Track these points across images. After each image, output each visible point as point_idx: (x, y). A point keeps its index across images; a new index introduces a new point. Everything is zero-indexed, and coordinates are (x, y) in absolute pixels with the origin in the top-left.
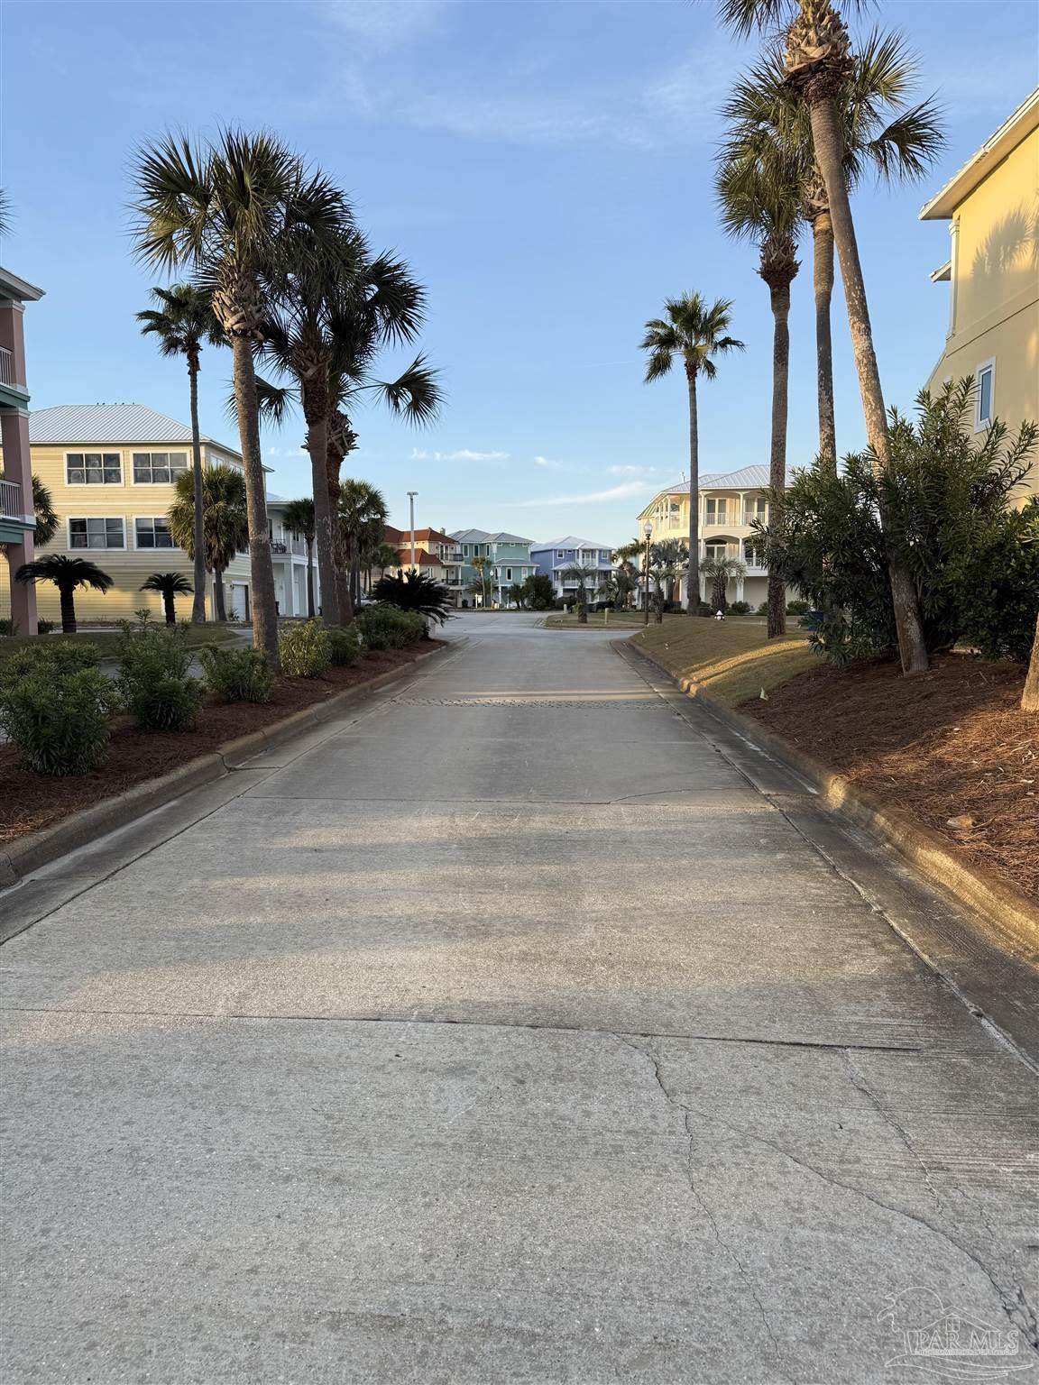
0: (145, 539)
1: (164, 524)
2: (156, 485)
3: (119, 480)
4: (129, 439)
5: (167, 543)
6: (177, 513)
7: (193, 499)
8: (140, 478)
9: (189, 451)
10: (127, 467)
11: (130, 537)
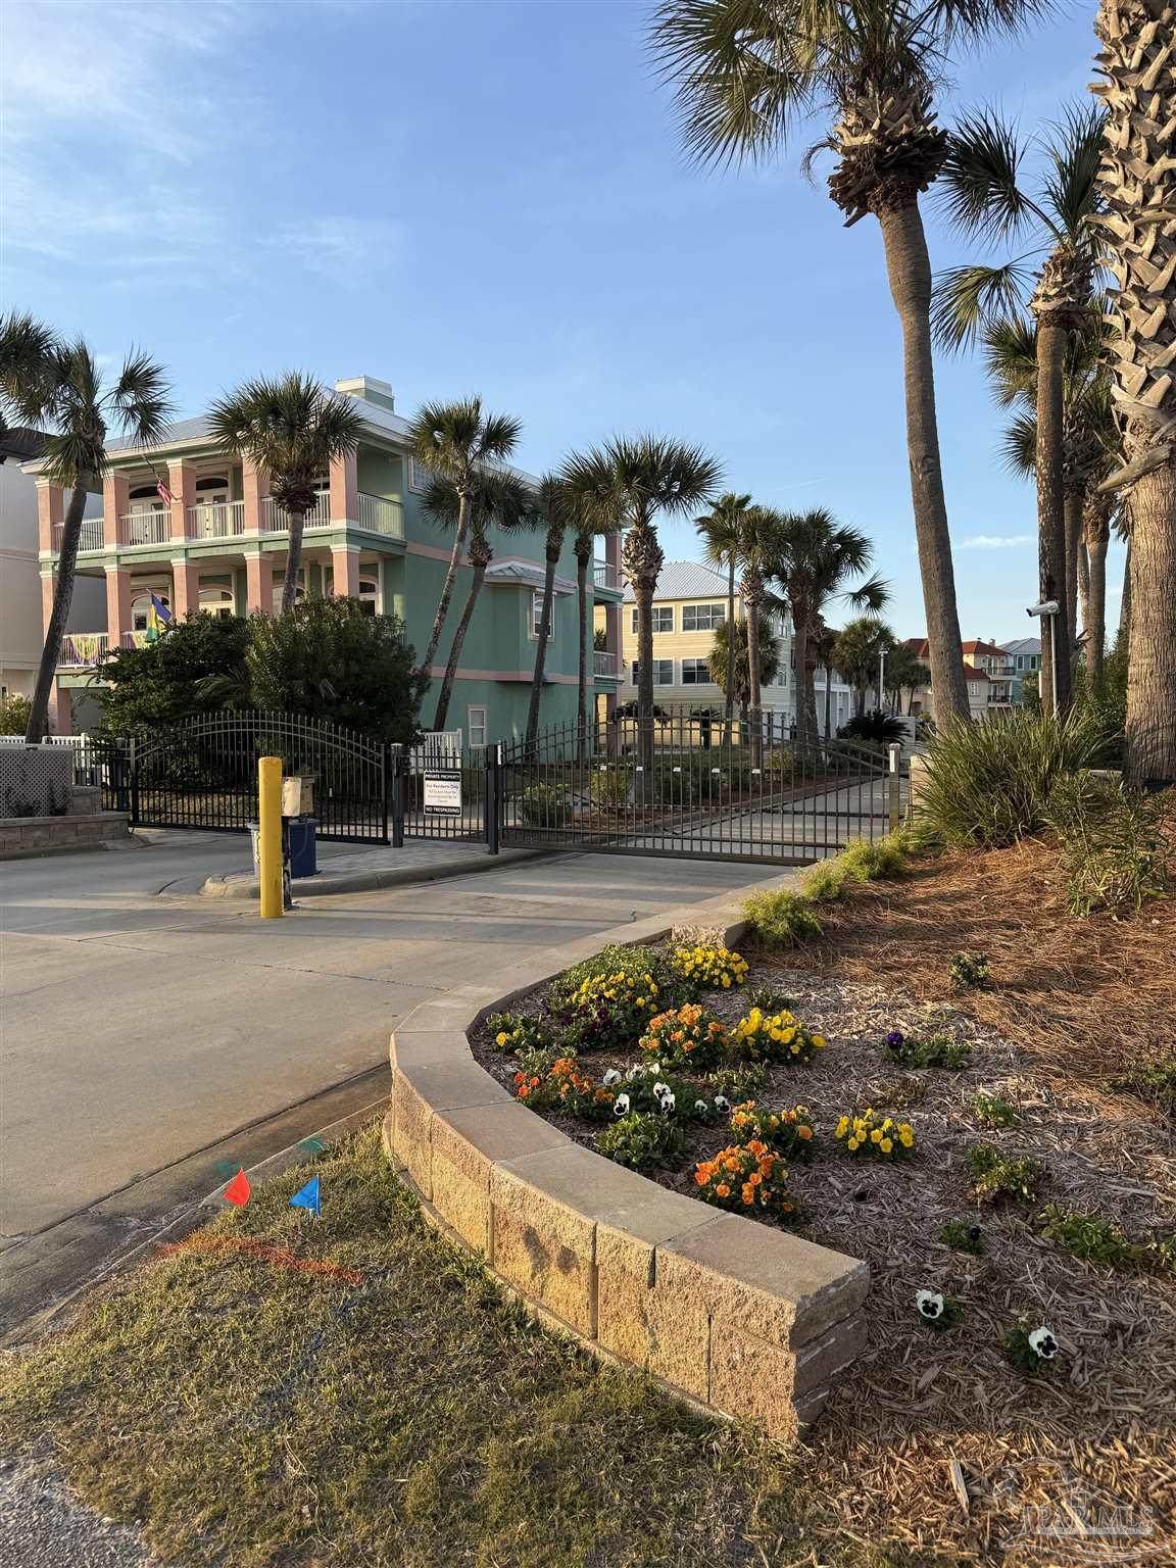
0: (689, 677)
1: (704, 663)
2: (701, 631)
3: (671, 629)
4: (679, 596)
5: (705, 679)
6: (715, 657)
7: (727, 645)
8: (688, 626)
9: (726, 602)
10: (678, 618)
11: (678, 675)
